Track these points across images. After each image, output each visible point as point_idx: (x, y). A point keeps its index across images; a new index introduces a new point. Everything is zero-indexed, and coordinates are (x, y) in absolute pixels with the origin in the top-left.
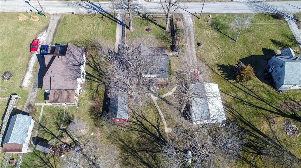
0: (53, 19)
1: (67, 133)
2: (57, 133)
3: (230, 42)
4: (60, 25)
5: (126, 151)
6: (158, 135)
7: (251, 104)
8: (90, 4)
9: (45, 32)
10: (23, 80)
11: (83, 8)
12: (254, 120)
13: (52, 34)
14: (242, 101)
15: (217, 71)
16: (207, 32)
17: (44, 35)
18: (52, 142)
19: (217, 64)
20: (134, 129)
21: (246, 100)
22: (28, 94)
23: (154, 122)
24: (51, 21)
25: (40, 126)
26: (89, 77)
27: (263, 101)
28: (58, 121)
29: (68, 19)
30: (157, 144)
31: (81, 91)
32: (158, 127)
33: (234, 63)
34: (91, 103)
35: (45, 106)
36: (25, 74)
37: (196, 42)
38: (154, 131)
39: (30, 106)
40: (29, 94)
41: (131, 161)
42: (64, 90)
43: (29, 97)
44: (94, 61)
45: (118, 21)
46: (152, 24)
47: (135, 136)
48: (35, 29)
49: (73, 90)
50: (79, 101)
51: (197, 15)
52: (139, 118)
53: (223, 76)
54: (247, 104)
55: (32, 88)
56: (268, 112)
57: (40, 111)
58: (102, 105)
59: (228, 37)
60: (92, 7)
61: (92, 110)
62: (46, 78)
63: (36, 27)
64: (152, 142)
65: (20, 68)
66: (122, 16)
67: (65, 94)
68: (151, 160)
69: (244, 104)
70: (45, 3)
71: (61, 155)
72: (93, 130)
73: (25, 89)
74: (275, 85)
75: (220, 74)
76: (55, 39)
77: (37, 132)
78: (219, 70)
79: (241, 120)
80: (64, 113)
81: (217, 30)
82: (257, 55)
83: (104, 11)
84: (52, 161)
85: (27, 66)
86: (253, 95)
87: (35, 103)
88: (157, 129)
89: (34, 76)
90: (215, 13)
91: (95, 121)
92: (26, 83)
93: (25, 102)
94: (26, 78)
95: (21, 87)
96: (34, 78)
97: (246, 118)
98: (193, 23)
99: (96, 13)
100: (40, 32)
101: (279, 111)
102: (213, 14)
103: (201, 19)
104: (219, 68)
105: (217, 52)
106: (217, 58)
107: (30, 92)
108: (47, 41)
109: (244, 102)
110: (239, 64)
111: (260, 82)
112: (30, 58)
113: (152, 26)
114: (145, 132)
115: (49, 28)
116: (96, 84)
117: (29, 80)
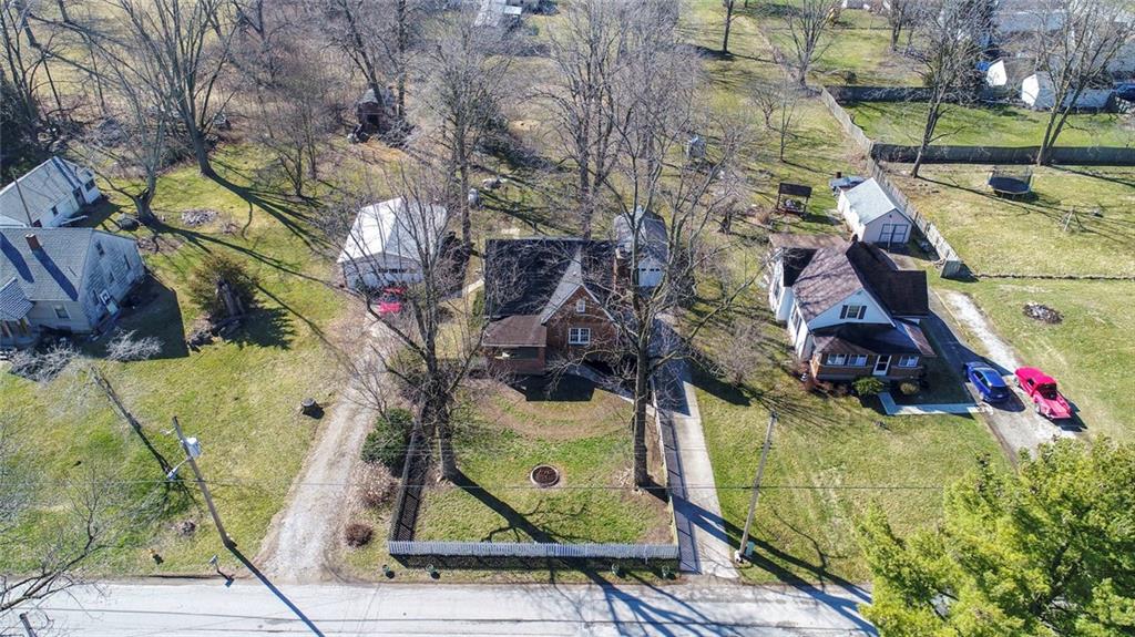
10: (978, 307)
19: (284, 348)
36: (986, 321)
37: (322, 423)
45: (722, 529)
46: (521, 509)
59: (150, 441)
66: (705, 567)
73: (949, 291)
83: (836, 604)
85: (1005, 341)
94: (975, 313)
95: (967, 294)
111: (179, 291)
113: (522, 495)
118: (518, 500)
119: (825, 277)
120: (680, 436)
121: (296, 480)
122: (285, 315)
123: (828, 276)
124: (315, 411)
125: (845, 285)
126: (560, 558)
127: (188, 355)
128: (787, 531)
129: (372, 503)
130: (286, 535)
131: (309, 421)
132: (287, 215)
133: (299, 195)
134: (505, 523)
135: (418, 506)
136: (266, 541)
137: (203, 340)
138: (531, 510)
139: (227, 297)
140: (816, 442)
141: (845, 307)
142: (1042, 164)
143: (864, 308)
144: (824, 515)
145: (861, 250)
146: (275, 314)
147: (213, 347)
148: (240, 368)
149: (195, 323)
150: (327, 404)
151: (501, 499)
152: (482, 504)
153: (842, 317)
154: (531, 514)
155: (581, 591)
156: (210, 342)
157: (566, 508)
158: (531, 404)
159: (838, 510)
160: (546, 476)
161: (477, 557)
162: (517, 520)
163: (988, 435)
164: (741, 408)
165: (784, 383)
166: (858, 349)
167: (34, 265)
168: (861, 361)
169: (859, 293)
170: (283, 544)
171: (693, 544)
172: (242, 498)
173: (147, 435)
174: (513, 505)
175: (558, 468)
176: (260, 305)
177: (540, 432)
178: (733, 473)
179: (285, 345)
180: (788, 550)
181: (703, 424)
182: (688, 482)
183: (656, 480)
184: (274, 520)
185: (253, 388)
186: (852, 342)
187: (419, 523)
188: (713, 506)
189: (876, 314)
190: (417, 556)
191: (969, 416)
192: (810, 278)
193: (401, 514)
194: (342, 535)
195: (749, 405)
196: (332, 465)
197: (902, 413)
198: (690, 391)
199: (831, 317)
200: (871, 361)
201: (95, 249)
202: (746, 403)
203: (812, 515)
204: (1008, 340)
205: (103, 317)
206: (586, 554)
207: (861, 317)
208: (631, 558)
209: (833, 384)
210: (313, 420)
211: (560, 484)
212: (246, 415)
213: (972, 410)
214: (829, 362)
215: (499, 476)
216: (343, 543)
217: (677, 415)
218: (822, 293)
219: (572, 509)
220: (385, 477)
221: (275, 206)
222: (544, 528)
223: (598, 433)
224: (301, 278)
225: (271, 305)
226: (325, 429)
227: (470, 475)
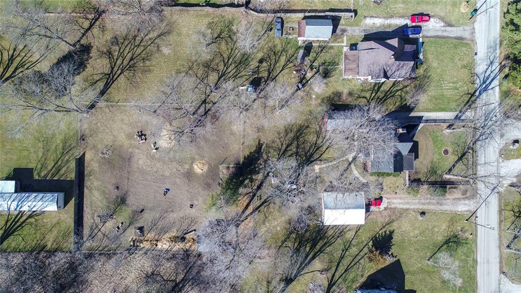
0: (464, 30)
1: (316, 73)
2: (316, 64)
3: (426, 253)
4: (454, 41)
5: (298, 130)
6: (312, 159)
7: (342, 257)
8: (492, 75)
9: (442, 24)
10: (373, 17)
11: (486, 67)
12: (324, 257)
13: (440, 34)
14: (347, 250)
15: (384, 230)
16: (444, 227)
17: (438, 25)
18: (307, 61)
19: (393, 232)
20: (318, 137)
21: (347, 253)
22: (357, 25)
23: (324, 156)
24: (461, 28)
25: (323, 48)
26: (376, 88)
27: (346, 271)
28: (326, 64)
29: (465, 49)
30: (304, 158)
31: (359, 81)
32: (321, 160)
33: (393, 250)
34: (346, 91)
35: (343, 47)
36: (380, 18)
37: (426, 211)
38: (316, 156)
39: (344, 31)
40: (356, 28)
41: (289, 136)
42: (358, 64)
43: (353, 28)
44: (398, 90)
45: (462, 113)
46: (456, 158)
47: (312, 138)
48: (446, 12)
49: (358, 73)
50: (349, 80)
51: (473, 218)
52: (330, 141)
53: (377, 235)
54: (343, 254)
55: (364, 28)
56: (333, 272)
57: (338, 43)
58: (344, 103)
59: (434, 252)
60: (488, 78)
61: (338, 94)
62: (372, 44)
63: (450, 13)
64: (306, 154)
65: (389, 10)
66: (471, 118)
67: (353, 66)
68: (290, 153)
69: (343, 251)
70: (495, 14)
71: (296, 71)
72: (317, 97)
73: (363, 22)
74: (364, 289)
75: (380, 232)
76: (432, 39)
77: (317, 44)
78: (385, 232)
79: (325, 244)
80: (336, 67)
81: (447, 242)
82: (406, 280)
83: (480, 94)
84: (291, 65)
85: (392, 17)
86: (353, 263)
87: (347, 35)
88: (318, 158)
89: (379, 27)
90: (476, 244)
91: (327, 97)
92: (369, 22)
93: (348, 26)
94: (376, 19)
95: (365, 17)
96: (376, 27)
97: (328, 249)
98: (458, 211)
99: (476, 85)
100: (442, 19)
101: (334, 284)
102: (475, 241)
103: (466, 223)
104: (388, 233)
105: (412, 234)
106: (402, 233)
107: (358, 28)
108: (428, 31)
109: (344, 252)
110: (393, 256)
111: (369, 274)
112: (402, 17)
113: (452, 158)
114: (315, 147)
115: (449, 29)
116: (368, 95)
117: (374, 23)
118: (454, 158)
121: (446, 212)
124: (423, 213)
127: (399, 259)
130: (464, 209)
131: (426, 214)
136: (466, 213)
140: (432, 84)
144: (456, 88)
148: (403, 241)
149: (389, 260)
154: (458, 156)
155: (478, 146)
157: (456, 148)
158: (419, 157)
159: (455, 85)
160: (446, 152)
162: (461, 159)
171: (466, 120)
172: (453, 224)
173: (432, 254)
175: (444, 150)
177: (430, 154)
178: (443, 107)
180: (466, 100)
181: (426, 112)
182: (447, 119)
184: (459, 213)
188: (455, 114)
191: (423, 43)
196: (441, 205)
197: (422, 58)
198: (413, 114)
211: (448, 149)
213: (421, 40)
215: (447, 163)
216: (466, 196)
217: (424, 119)
223: (430, 139)
226: (429, 210)
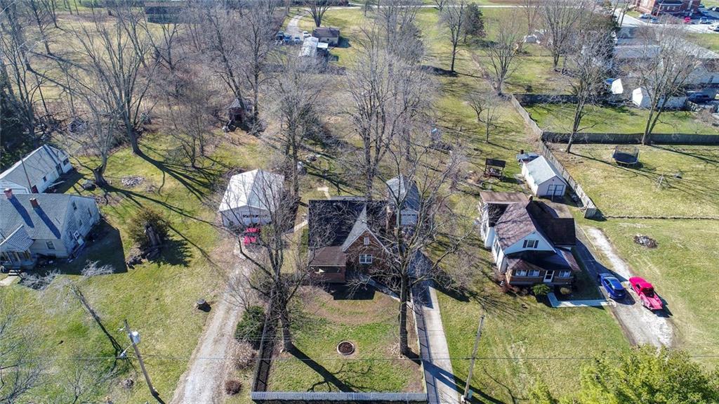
10: (607, 237)
36: (611, 245)
45: (453, 382)
46: (331, 368)
89: (592, 246)
92: (594, 233)
94: (604, 240)
95: (599, 228)
113: (332, 360)
117: (595, 238)
118: (330, 364)
119: (513, 223)
120: (427, 322)
121: (194, 352)
122: (186, 244)
123: (515, 222)
124: (205, 307)
125: (525, 228)
126: (355, 401)
127: (127, 271)
128: (493, 383)
129: (241, 367)
130: (189, 387)
131: (202, 313)
132: (186, 179)
133: (194, 167)
134: (322, 379)
135: (269, 368)
136: (177, 391)
137: (136, 262)
138: (337, 371)
139: (151, 235)
140: (509, 325)
141: (526, 241)
142: (645, 144)
143: (537, 241)
144: (515, 372)
145: (535, 205)
146: (180, 244)
147: (142, 265)
148: (159, 279)
149: (131, 250)
150: (212, 303)
151: (319, 363)
152: (308, 367)
153: (524, 247)
154: (337, 373)
156: (140, 263)
157: (358, 369)
158: (337, 301)
159: (523, 369)
160: (347, 348)
161: (305, 401)
162: (329, 377)
163: (613, 320)
164: (464, 303)
165: (489, 287)
166: (534, 267)
167: (34, 217)
168: (536, 274)
169: (534, 233)
170: (188, 393)
171: (436, 391)
172: (162, 363)
173: (103, 323)
174: (327, 368)
175: (354, 343)
176: (170, 238)
177: (343, 320)
178: (459, 345)
179: (186, 264)
180: (493, 395)
181: (441, 314)
182: (432, 351)
183: (413, 351)
184: (182, 378)
185: (168, 292)
186: (530, 262)
187: (270, 379)
188: (448, 367)
189: (544, 245)
190: (269, 400)
191: (601, 307)
192: (504, 222)
193: (259, 374)
194: (223, 387)
195: (469, 301)
196: (216, 342)
197: (562, 306)
198: (433, 292)
199: (518, 247)
200: (542, 274)
201: (72, 206)
202: (466, 300)
203: (508, 372)
204: (625, 258)
205: (75, 247)
206: (371, 398)
207: (536, 247)
208: (398, 401)
209: (519, 287)
210: (205, 313)
211: (355, 353)
212: (163, 308)
213: (603, 304)
214: (517, 274)
215: (318, 349)
216: (224, 393)
217: (425, 308)
218: (512, 232)
219: (362, 370)
220: (249, 350)
221: (179, 173)
222: (345, 382)
223: (378, 320)
224: (195, 221)
225: (177, 238)
226: (211, 319)
227: (300, 348)
